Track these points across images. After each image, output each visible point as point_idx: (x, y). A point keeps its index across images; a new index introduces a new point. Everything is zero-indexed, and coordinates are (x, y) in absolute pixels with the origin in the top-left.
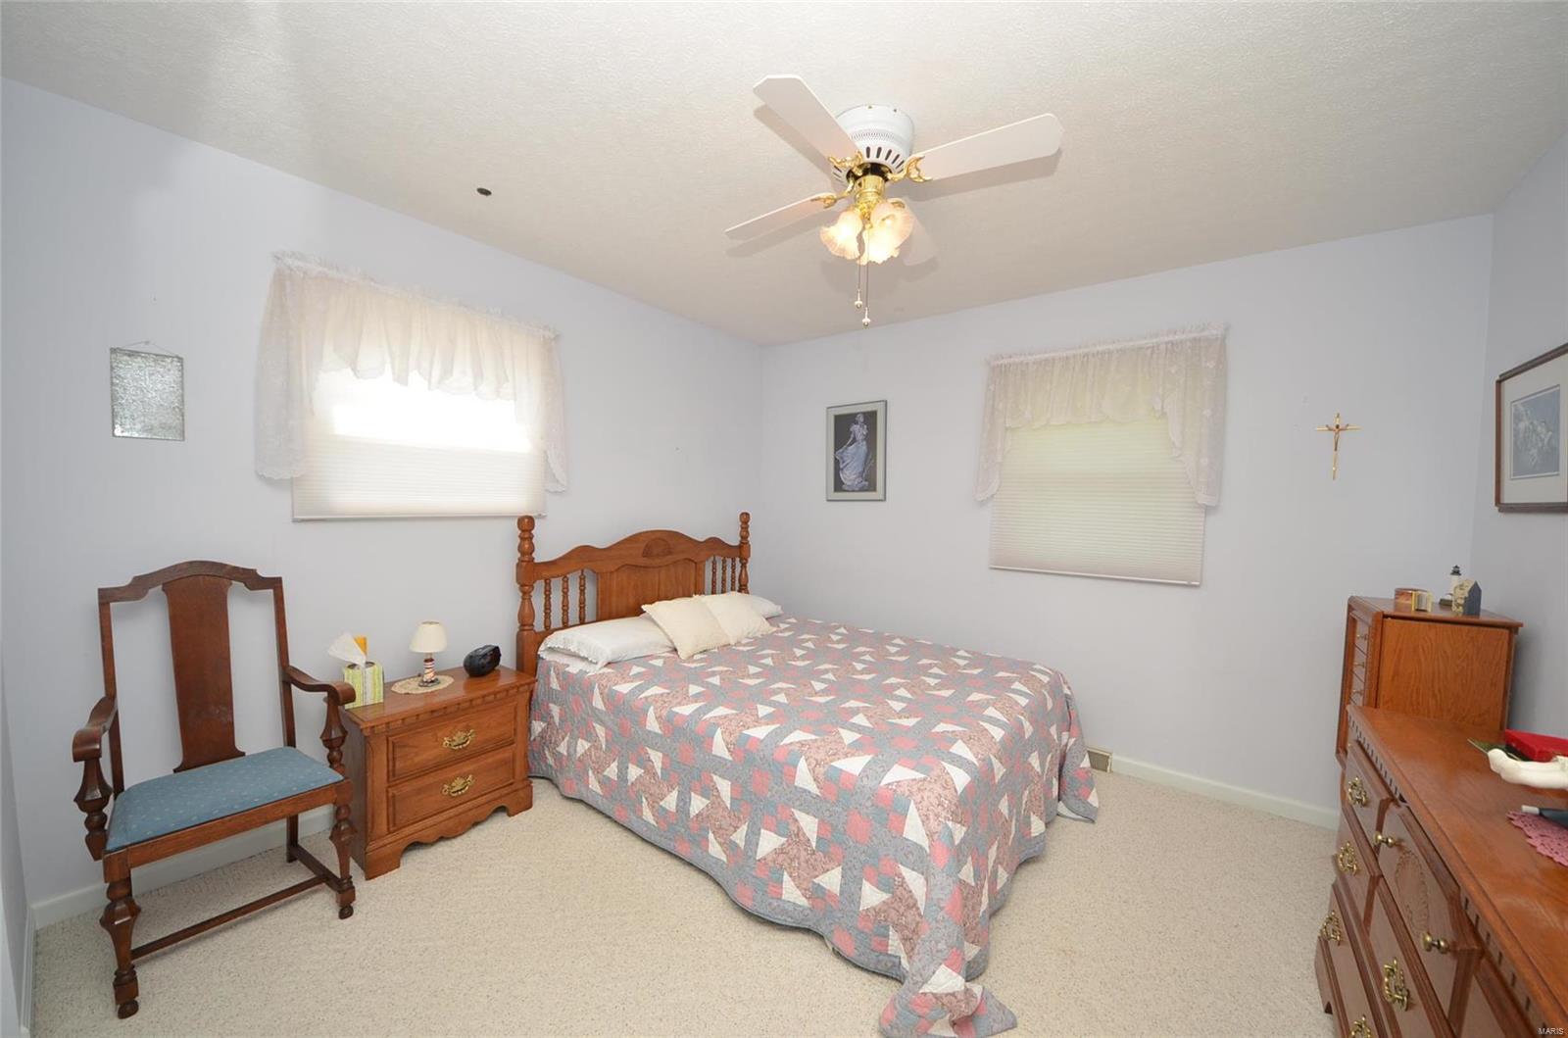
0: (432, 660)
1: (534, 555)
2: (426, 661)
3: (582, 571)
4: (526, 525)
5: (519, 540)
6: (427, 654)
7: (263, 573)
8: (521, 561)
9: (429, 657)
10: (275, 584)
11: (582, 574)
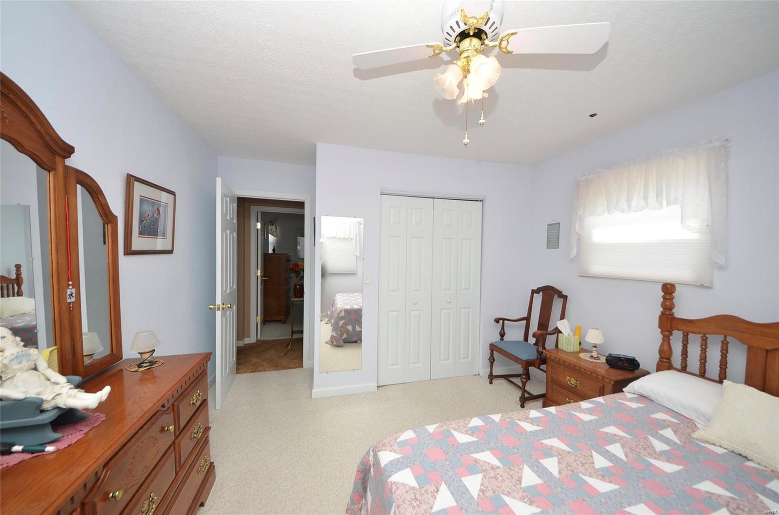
0: (596, 347)
1: (674, 311)
2: (593, 347)
3: (725, 337)
4: (668, 289)
5: (662, 299)
6: (594, 344)
7: (564, 293)
8: (663, 314)
9: (594, 345)
10: (565, 298)
11: (725, 340)
